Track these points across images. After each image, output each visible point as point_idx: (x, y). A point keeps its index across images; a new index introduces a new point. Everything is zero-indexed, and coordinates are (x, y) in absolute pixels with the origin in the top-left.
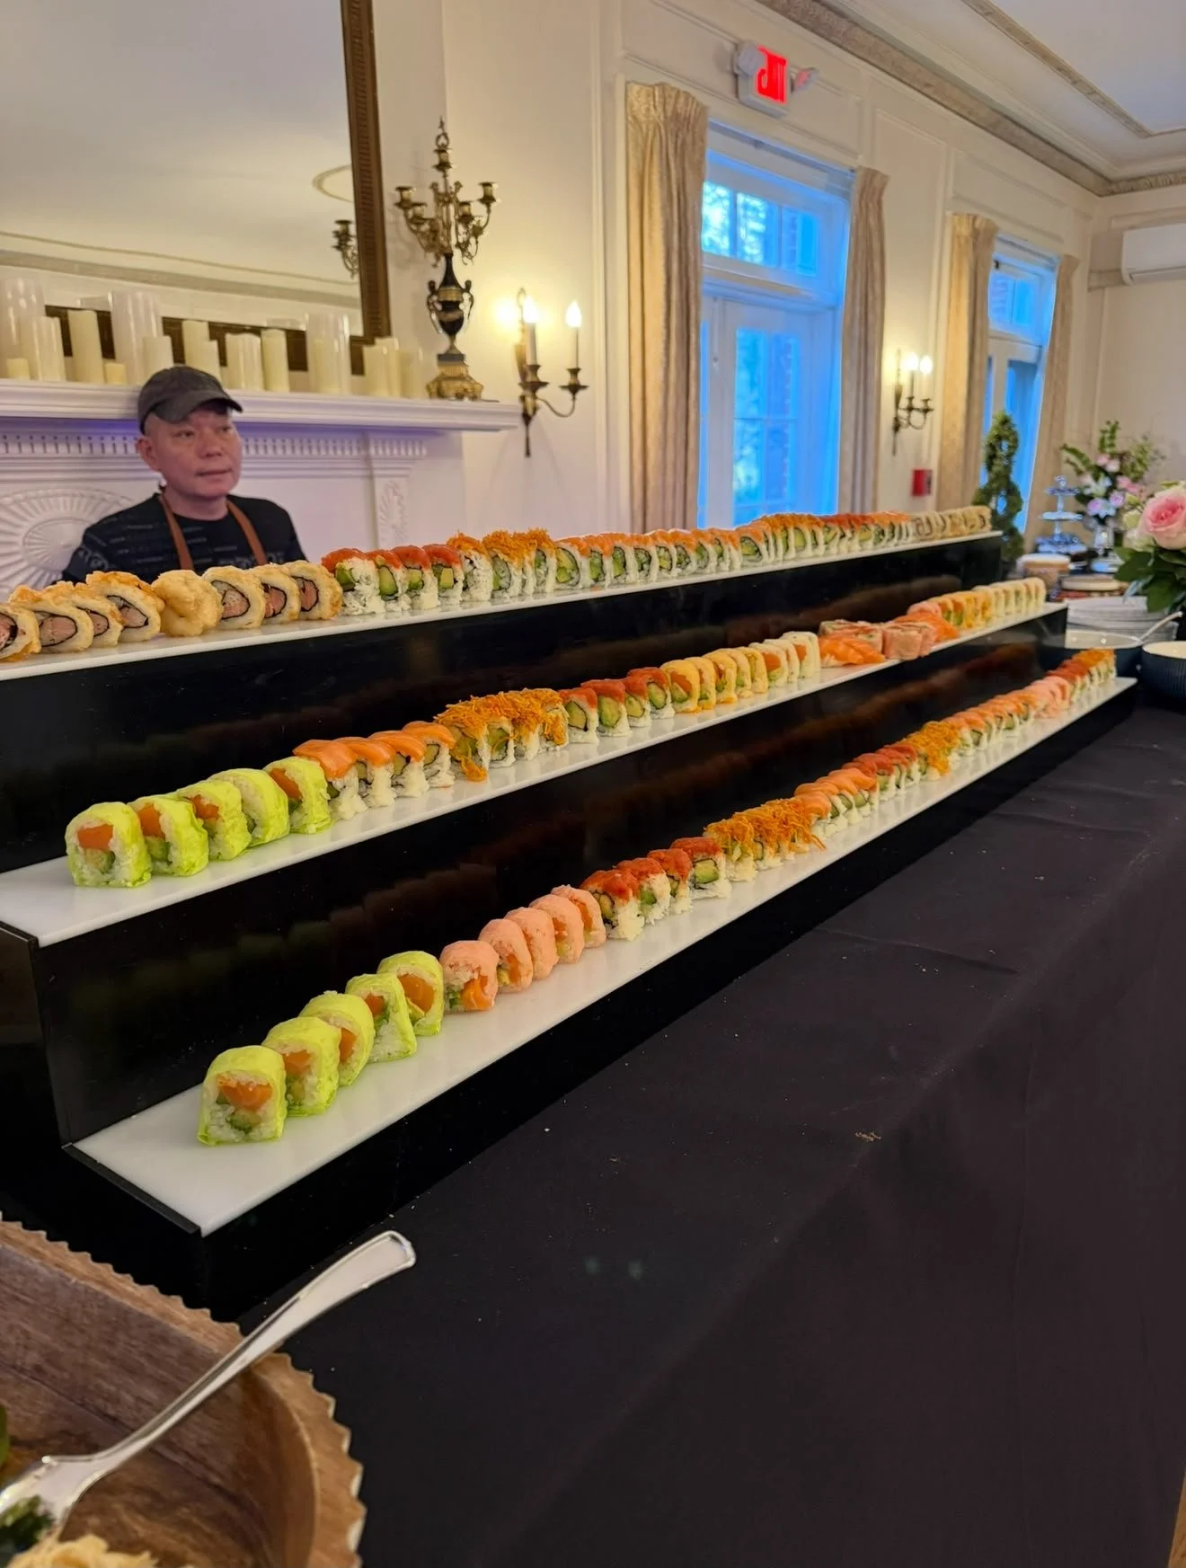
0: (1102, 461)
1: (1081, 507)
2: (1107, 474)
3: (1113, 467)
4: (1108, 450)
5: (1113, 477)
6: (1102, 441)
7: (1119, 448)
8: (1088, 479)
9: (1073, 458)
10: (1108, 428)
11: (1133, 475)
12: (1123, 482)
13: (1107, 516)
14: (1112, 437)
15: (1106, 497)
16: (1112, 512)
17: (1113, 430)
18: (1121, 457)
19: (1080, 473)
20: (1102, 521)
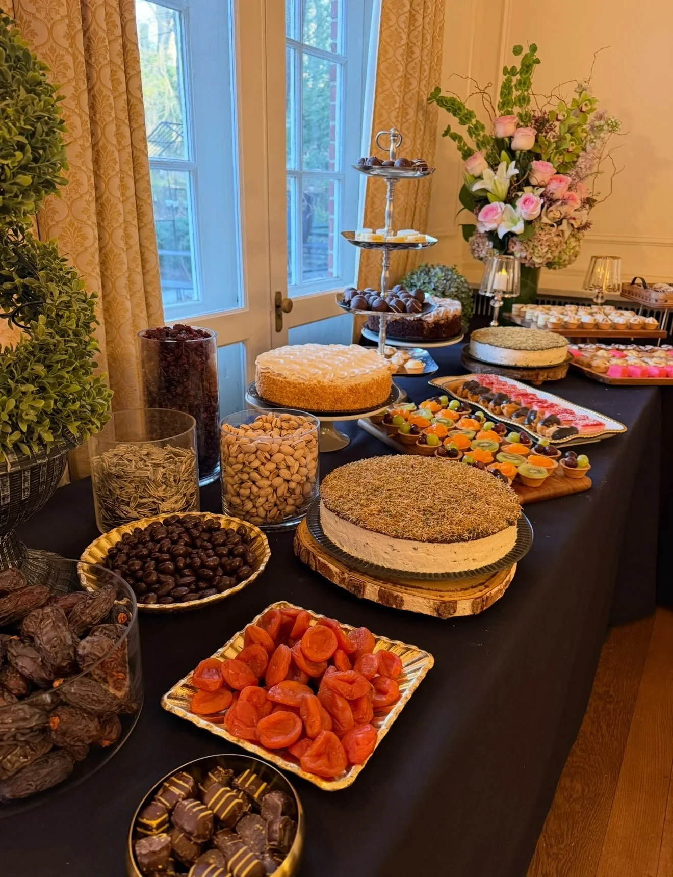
0: (504, 129)
1: (466, 217)
2: (512, 154)
3: (524, 141)
4: (516, 110)
5: (525, 160)
6: (507, 88)
7: (537, 106)
8: (479, 164)
9: (453, 121)
10: (517, 62)
11: (558, 159)
12: (542, 171)
13: (510, 235)
14: (524, 84)
15: (510, 200)
16: (519, 228)
17: (527, 67)
18: (541, 124)
19: (467, 154)
20: (502, 244)
